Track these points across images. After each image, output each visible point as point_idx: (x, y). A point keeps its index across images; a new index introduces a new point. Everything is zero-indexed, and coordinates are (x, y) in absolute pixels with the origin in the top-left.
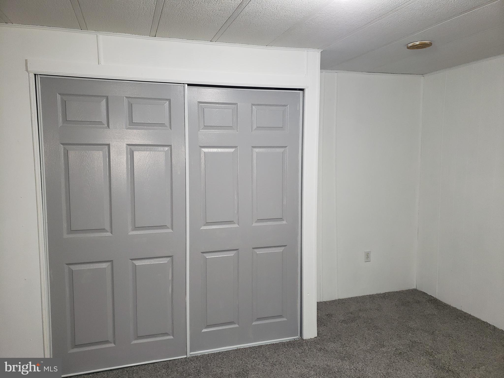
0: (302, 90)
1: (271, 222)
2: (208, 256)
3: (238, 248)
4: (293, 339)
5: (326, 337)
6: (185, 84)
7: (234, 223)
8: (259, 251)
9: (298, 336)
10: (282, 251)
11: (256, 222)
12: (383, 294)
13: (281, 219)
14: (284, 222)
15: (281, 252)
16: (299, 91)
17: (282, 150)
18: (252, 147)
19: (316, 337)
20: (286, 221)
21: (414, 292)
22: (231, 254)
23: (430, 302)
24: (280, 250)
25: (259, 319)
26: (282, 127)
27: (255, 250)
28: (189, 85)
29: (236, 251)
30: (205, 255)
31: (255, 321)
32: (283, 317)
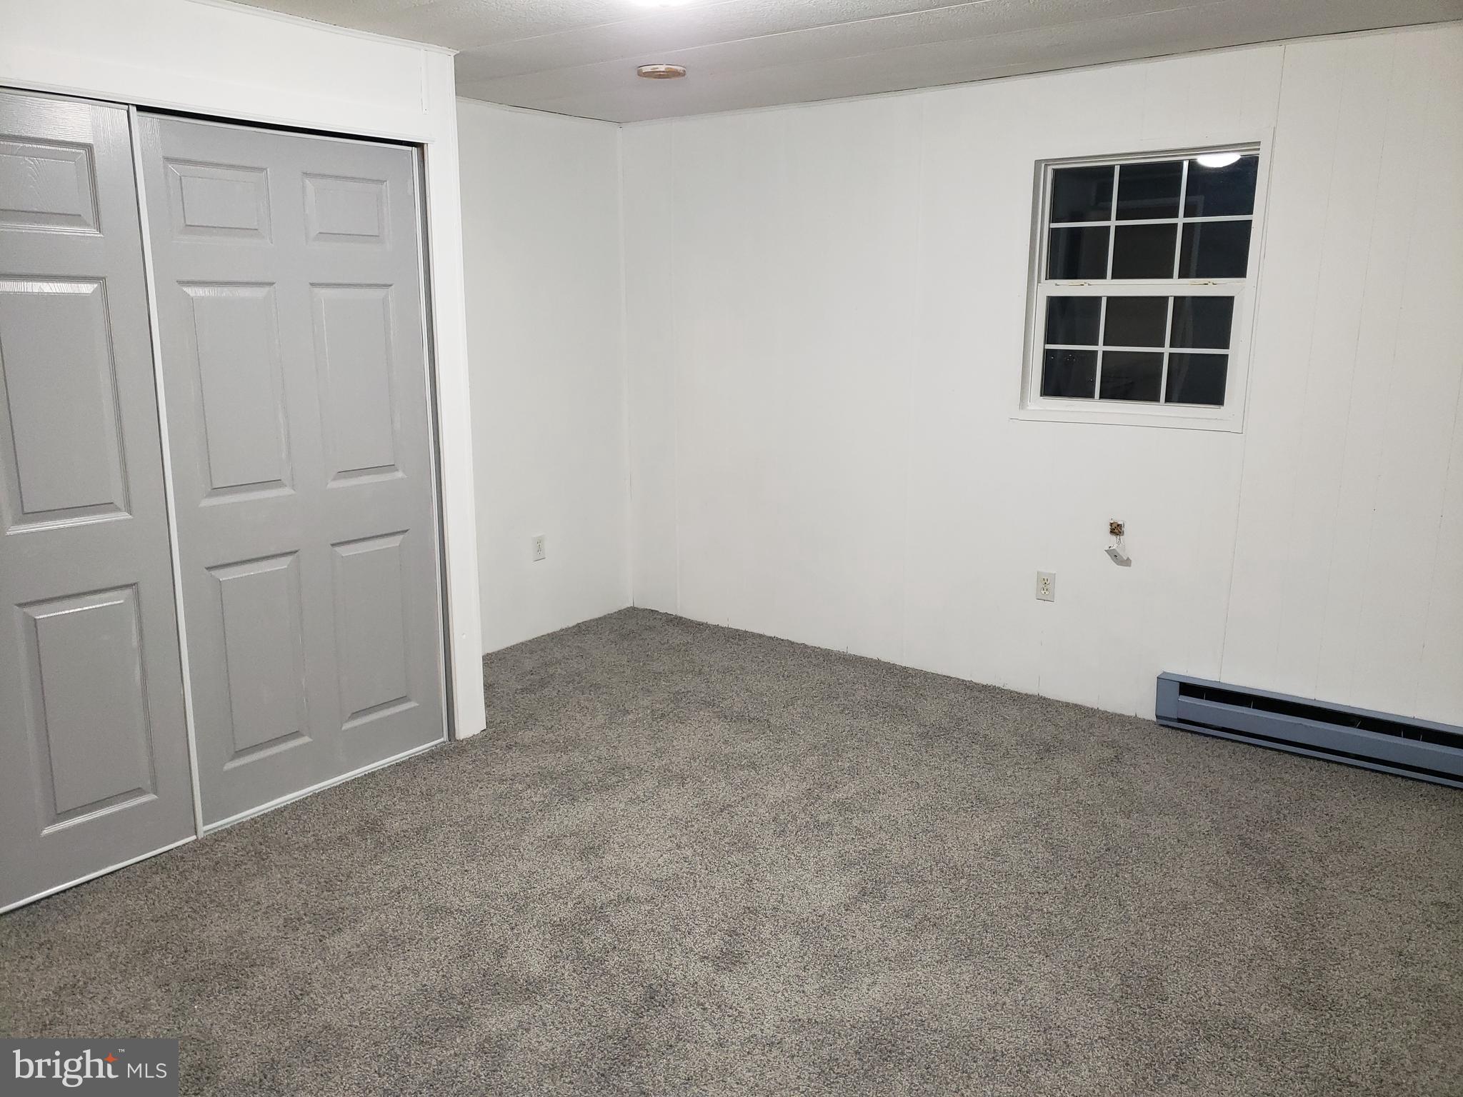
0: (420, 146)
1: (371, 476)
2: (225, 575)
3: (297, 549)
4: (433, 746)
5: (506, 724)
6: (130, 106)
7: (283, 485)
8: (345, 551)
9: (443, 736)
10: (398, 545)
11: (334, 479)
12: (574, 627)
13: (391, 468)
14: (400, 474)
15: (397, 547)
16: (410, 148)
17: (379, 293)
18: (312, 284)
19: (484, 730)
20: (404, 471)
21: (632, 612)
22: (282, 564)
23: (671, 625)
24: (394, 542)
25: (356, 714)
26: (376, 236)
27: (337, 549)
28: (141, 108)
29: (292, 557)
30: (214, 573)
31: (346, 722)
32: (409, 700)
